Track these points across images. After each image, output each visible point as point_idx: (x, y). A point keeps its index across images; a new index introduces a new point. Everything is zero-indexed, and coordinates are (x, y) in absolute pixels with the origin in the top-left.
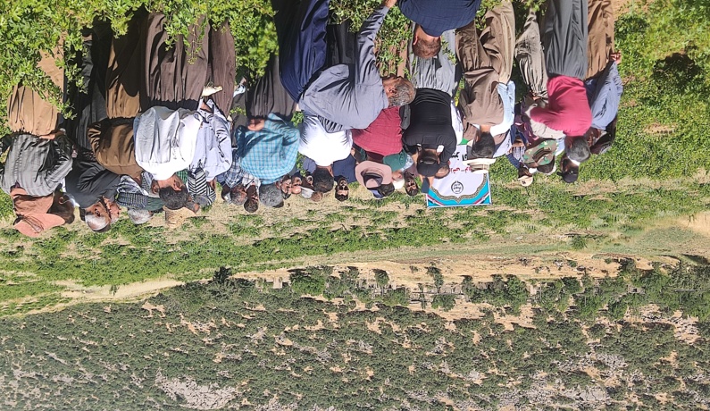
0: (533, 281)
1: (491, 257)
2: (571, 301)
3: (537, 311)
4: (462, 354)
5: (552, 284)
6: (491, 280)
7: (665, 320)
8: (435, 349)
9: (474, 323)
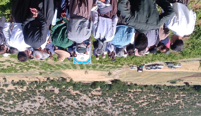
0: (28, 81)
1: (19, 76)
2: (35, 86)
3: (27, 88)
4: (8, 97)
5: (32, 82)
6: (19, 81)
7: (53, 89)
8: (2, 96)
9: (12, 90)
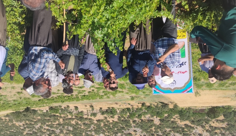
0: (118, 109)
1: (108, 102)
2: (128, 114)
3: (119, 117)
4: (98, 130)
5: (123, 110)
6: (107, 109)
7: (152, 119)
8: (91, 128)
9: (102, 120)
